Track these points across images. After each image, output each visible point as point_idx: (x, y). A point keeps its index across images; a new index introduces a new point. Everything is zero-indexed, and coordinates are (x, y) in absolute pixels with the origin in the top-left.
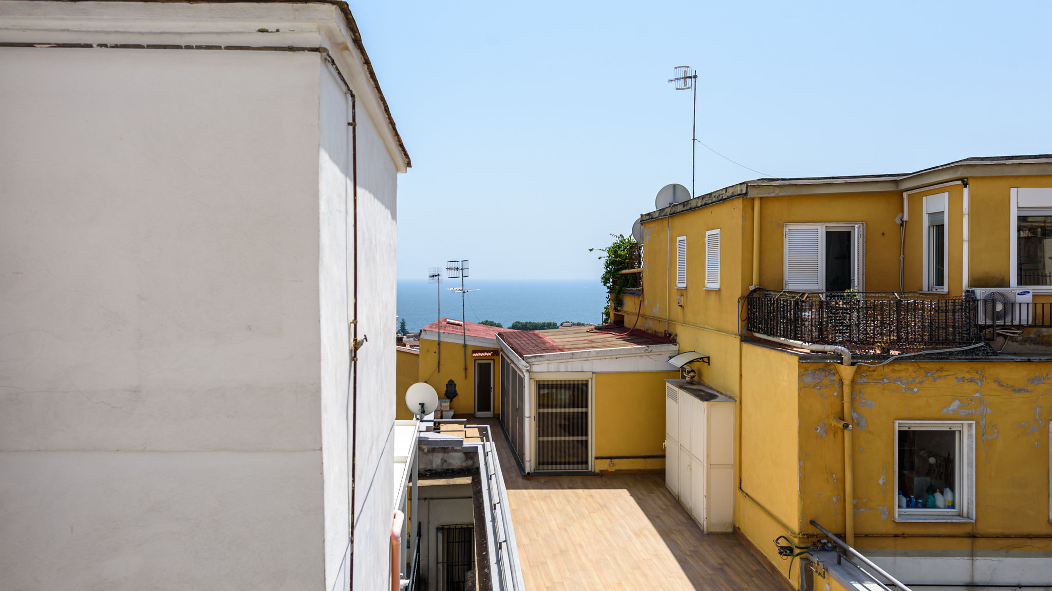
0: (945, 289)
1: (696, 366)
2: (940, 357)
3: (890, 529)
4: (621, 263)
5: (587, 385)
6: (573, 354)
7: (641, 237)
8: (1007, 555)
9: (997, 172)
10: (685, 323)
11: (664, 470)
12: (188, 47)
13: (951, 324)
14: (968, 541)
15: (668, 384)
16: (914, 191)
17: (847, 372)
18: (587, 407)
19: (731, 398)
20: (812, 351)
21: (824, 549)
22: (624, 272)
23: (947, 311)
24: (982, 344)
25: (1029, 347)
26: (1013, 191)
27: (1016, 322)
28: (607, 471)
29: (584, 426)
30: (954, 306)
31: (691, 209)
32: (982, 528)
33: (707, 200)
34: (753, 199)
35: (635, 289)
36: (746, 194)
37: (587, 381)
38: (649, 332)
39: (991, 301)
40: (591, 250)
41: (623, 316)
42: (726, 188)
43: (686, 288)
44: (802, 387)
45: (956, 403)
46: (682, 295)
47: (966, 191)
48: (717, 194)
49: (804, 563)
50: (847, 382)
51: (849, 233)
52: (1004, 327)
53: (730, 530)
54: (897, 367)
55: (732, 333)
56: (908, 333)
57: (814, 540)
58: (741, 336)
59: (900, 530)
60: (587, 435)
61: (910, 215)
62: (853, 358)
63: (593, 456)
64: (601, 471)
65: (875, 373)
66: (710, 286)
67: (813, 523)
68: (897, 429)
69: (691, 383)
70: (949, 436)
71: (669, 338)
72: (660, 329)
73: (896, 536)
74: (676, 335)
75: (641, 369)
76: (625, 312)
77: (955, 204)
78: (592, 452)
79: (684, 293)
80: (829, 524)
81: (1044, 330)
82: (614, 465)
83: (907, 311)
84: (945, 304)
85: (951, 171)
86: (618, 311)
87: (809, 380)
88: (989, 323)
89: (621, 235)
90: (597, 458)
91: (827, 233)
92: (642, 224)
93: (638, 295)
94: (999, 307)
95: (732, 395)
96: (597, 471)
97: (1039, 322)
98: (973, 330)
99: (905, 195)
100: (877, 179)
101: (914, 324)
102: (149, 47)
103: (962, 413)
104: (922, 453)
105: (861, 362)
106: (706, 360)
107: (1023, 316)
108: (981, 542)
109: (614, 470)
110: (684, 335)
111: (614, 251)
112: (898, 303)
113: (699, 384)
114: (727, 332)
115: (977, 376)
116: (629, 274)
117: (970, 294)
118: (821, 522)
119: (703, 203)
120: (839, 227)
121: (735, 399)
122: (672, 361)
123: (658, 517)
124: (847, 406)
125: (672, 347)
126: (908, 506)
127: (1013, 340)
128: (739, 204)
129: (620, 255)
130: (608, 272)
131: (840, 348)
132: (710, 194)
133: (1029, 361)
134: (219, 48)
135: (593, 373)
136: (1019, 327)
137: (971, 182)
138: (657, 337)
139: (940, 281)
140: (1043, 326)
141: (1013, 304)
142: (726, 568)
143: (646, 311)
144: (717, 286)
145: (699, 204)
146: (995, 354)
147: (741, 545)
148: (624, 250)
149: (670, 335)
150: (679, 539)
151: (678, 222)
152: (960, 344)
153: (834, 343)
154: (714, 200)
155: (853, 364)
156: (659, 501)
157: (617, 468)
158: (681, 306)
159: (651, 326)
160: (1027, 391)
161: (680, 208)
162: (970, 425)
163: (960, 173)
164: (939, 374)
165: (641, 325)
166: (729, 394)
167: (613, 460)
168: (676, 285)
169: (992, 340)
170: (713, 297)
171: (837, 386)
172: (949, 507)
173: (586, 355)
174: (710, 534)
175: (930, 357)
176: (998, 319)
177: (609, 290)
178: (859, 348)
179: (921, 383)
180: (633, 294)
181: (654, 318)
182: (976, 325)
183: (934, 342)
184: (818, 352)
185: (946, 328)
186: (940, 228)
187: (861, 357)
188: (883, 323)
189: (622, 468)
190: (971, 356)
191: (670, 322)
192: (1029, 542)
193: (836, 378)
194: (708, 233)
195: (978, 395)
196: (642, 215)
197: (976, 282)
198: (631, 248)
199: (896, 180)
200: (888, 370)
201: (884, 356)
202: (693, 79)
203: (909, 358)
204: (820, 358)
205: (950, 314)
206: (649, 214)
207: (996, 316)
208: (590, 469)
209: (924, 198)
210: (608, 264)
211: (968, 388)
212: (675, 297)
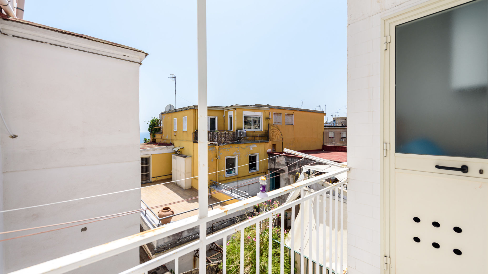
0: (232, 130)
1: (180, 150)
2: (233, 143)
3: (225, 179)
4: (154, 125)
5: (149, 158)
6: (145, 150)
7: (162, 118)
8: (243, 180)
9: (241, 108)
10: (176, 140)
11: (172, 178)
12: (102, 55)
13: (234, 137)
14: (237, 179)
15: (173, 155)
16: (226, 110)
17: (217, 147)
18: (149, 164)
19: (191, 157)
20: (210, 143)
21: (213, 185)
22: (155, 127)
23: (233, 134)
24: (239, 140)
25: (245, 141)
26: (243, 111)
27: (244, 136)
28: (155, 181)
29: (148, 169)
30: (235, 133)
31: (178, 111)
32: (239, 176)
33: (183, 109)
34: (196, 110)
35: (159, 132)
36: (194, 108)
37: (149, 157)
38: (165, 143)
39: (240, 132)
40: (145, 121)
41: (155, 140)
42: (189, 107)
43: (177, 131)
44: (209, 151)
45: (235, 152)
46: (175, 133)
47: (236, 111)
48: (186, 108)
49: (209, 189)
50: (217, 149)
51: (214, 118)
52: (242, 137)
53: (191, 188)
54: (226, 146)
55: (191, 141)
56: (227, 139)
57: (211, 184)
58: (193, 141)
59: (226, 179)
60: (149, 172)
61: (226, 115)
62: (218, 144)
63: (151, 177)
64: (154, 181)
65: (222, 147)
66: (184, 130)
67: (211, 180)
68: (226, 158)
69: (179, 154)
70: (233, 159)
71: (171, 144)
72: (168, 142)
73: (226, 180)
74: (174, 143)
75: (165, 152)
76: (156, 138)
77: (234, 113)
78: (151, 176)
79: (176, 132)
80: (214, 180)
81: (247, 138)
82: (157, 179)
83: (227, 134)
84: (233, 133)
85: (233, 107)
86: (154, 138)
87: (210, 149)
88: (240, 136)
89: (154, 117)
90: (152, 178)
91: (211, 118)
92: (162, 114)
93: (161, 134)
94: (241, 133)
95: (191, 156)
96: (152, 181)
97: (248, 136)
98: (238, 138)
99: (225, 111)
100: (220, 107)
101: (228, 137)
102: (88, 52)
103: (236, 154)
104: (229, 163)
105: (220, 145)
106: (183, 148)
107: (245, 135)
108: (239, 179)
109: (157, 180)
110: (176, 143)
111: (153, 122)
112: (226, 133)
113: (181, 154)
114: (189, 141)
115: (238, 147)
116: (157, 128)
117: (237, 131)
118: (213, 180)
119: (182, 110)
120: (213, 117)
121: (192, 157)
122: (174, 149)
123: (172, 189)
124: (217, 154)
125: (173, 146)
126: (227, 174)
127: (243, 140)
128: (192, 111)
129: (154, 123)
130: (150, 128)
131: (216, 142)
132: (184, 108)
133: (246, 143)
134: (112, 57)
135: (151, 154)
136: (244, 137)
137: (237, 109)
138: (167, 144)
139: (231, 129)
140: (248, 137)
141: (243, 133)
142: (192, 196)
143: (163, 137)
144: (186, 130)
145: (181, 110)
146: (241, 142)
147: (194, 190)
148: (155, 122)
149: (172, 143)
150: (179, 192)
151: (174, 114)
152: (236, 141)
153: (215, 141)
154: (185, 109)
155: (218, 145)
156: (171, 185)
157: (158, 179)
158: (175, 136)
159: (165, 141)
160: (245, 149)
161: (174, 111)
162: (237, 156)
163: (235, 107)
164: (232, 147)
165: (162, 141)
166: (190, 156)
167: (157, 178)
168: (173, 130)
169: (240, 140)
170: (185, 133)
171: (215, 150)
172: (234, 173)
173: (149, 150)
174: (186, 190)
175: (231, 143)
176: (241, 136)
177: (150, 132)
178: (220, 142)
179: (230, 149)
180: (159, 133)
181: (166, 140)
182: (238, 137)
183: (232, 140)
184: (211, 143)
185: (233, 138)
186: (231, 118)
187: (220, 144)
188: (223, 137)
189: (160, 179)
190: (238, 143)
191: (171, 140)
192: (246, 177)
193: (215, 149)
194: (183, 117)
195: (238, 150)
196: (162, 112)
197: (238, 129)
198: (158, 121)
199: (223, 108)
200: (224, 146)
201: (223, 144)
202: (175, 78)
203: (228, 144)
204: (212, 145)
205: (234, 135)
206: (164, 112)
207: (241, 135)
208: (150, 181)
209: (228, 112)
210: (150, 126)
211: (237, 149)
212: (173, 134)
